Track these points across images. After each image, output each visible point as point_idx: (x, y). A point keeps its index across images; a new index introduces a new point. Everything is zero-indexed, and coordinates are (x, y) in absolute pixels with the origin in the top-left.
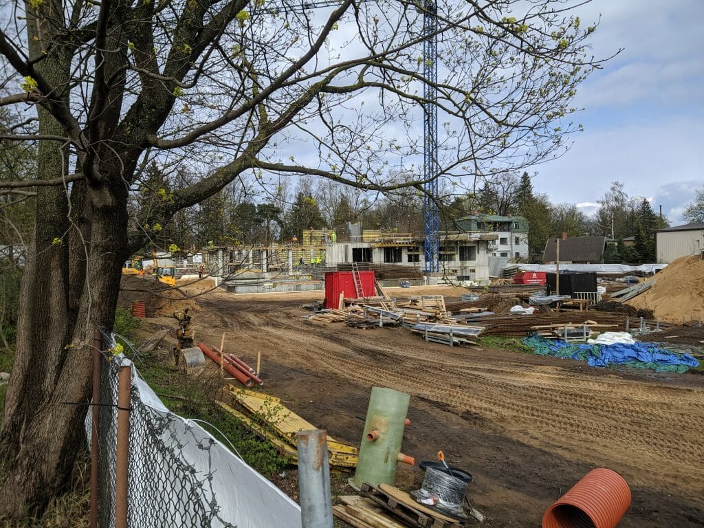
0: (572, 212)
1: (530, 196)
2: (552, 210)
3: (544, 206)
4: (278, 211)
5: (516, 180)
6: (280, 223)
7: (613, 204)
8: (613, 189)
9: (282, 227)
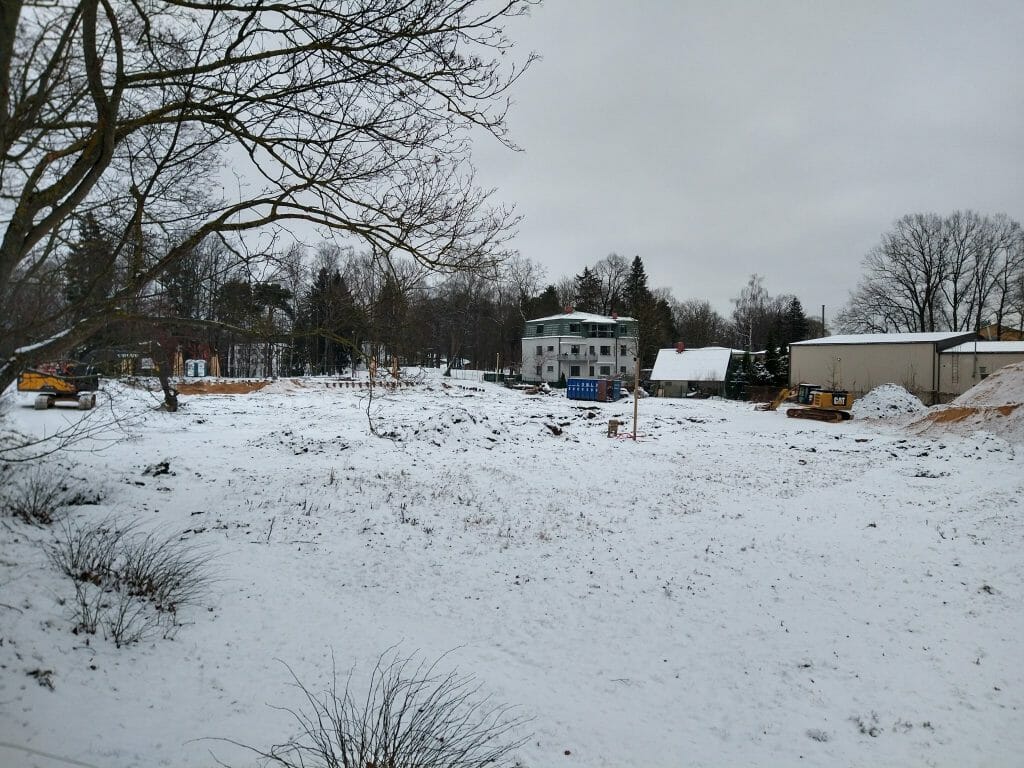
0: (704, 312)
1: (644, 290)
2: (676, 309)
3: (663, 304)
4: (287, 294)
5: (627, 267)
6: (289, 311)
7: (749, 304)
8: (752, 283)
9: (292, 318)
